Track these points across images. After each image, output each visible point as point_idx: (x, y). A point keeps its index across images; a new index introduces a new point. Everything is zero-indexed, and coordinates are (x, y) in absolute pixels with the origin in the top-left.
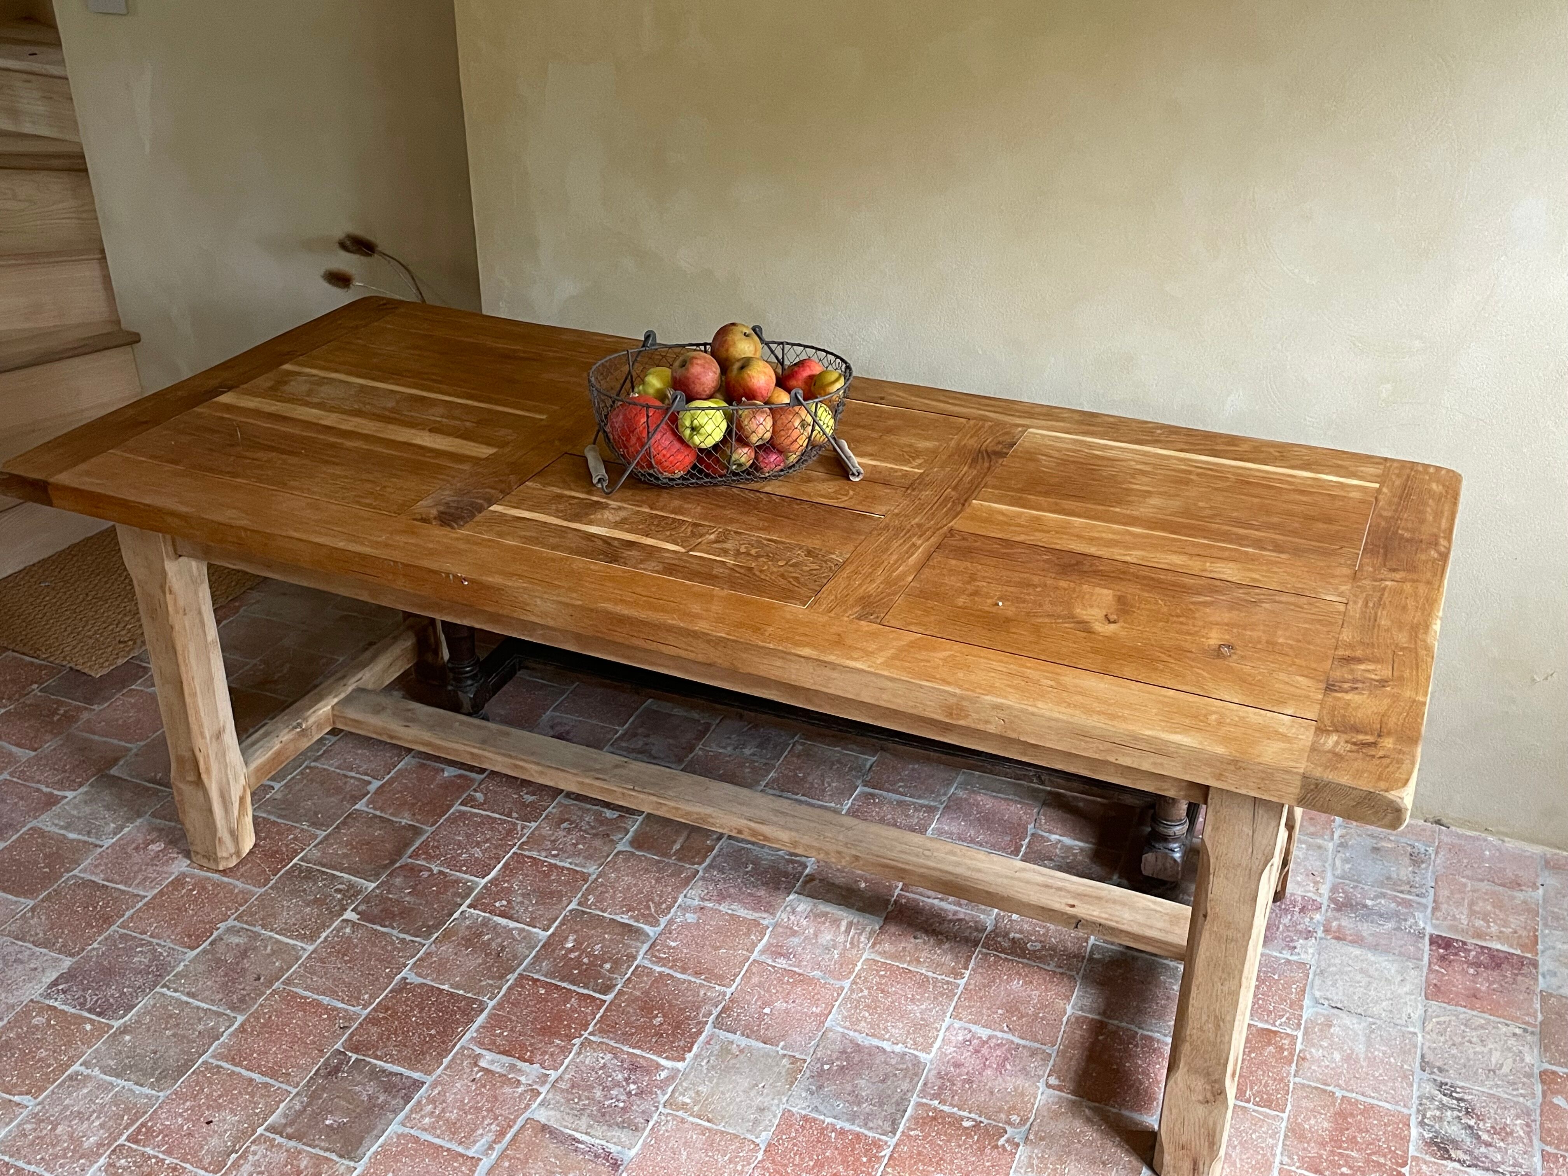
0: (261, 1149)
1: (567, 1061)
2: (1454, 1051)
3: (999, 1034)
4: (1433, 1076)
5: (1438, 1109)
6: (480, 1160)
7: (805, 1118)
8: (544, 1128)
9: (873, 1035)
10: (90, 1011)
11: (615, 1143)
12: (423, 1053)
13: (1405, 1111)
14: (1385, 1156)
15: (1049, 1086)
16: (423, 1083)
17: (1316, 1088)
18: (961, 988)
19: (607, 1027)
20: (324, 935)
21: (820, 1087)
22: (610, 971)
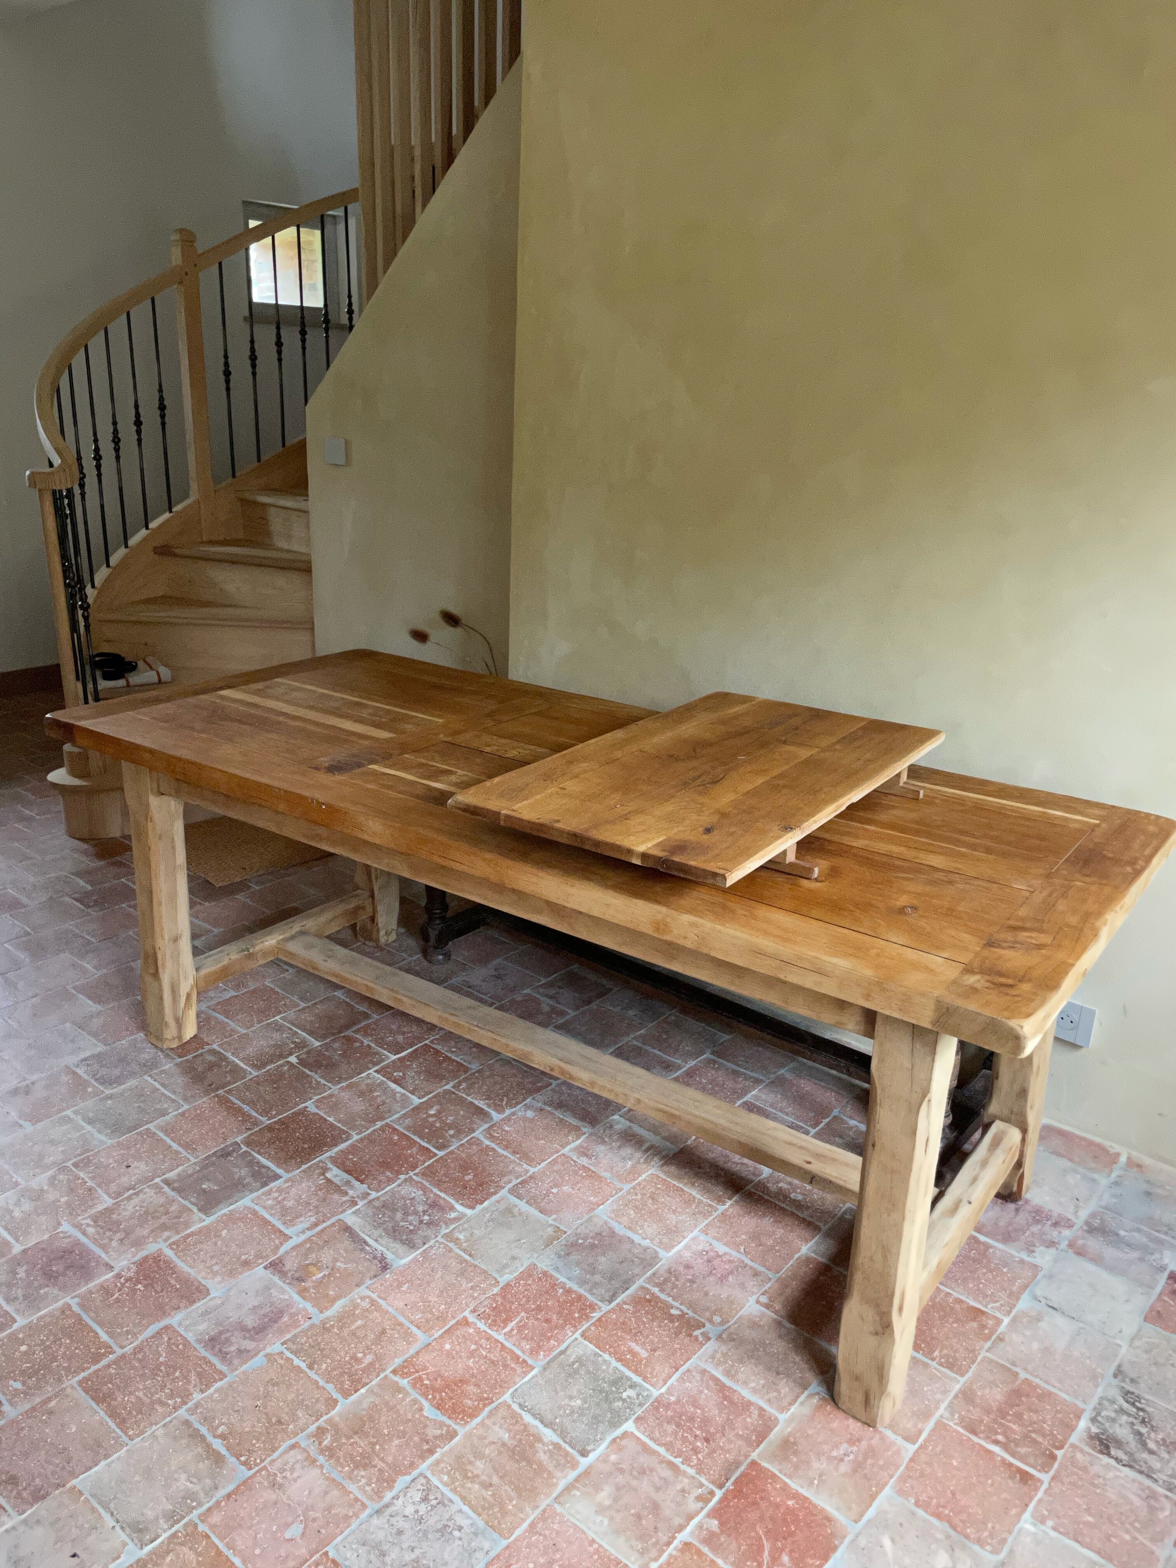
0: (150, 1192)
1: (388, 1189)
2: (1153, 1369)
3: (734, 1253)
4: (1123, 1385)
5: (1116, 1411)
6: (291, 1238)
7: (545, 1274)
8: (347, 1229)
9: (630, 1228)
10: (96, 1080)
11: (393, 1253)
12: (292, 1158)
13: (1081, 1405)
14: (1044, 1436)
15: (758, 1302)
16: (280, 1177)
17: (1002, 1366)
18: (719, 1212)
19: (429, 1174)
20: (268, 1068)
21: (568, 1254)
22: (452, 1136)
